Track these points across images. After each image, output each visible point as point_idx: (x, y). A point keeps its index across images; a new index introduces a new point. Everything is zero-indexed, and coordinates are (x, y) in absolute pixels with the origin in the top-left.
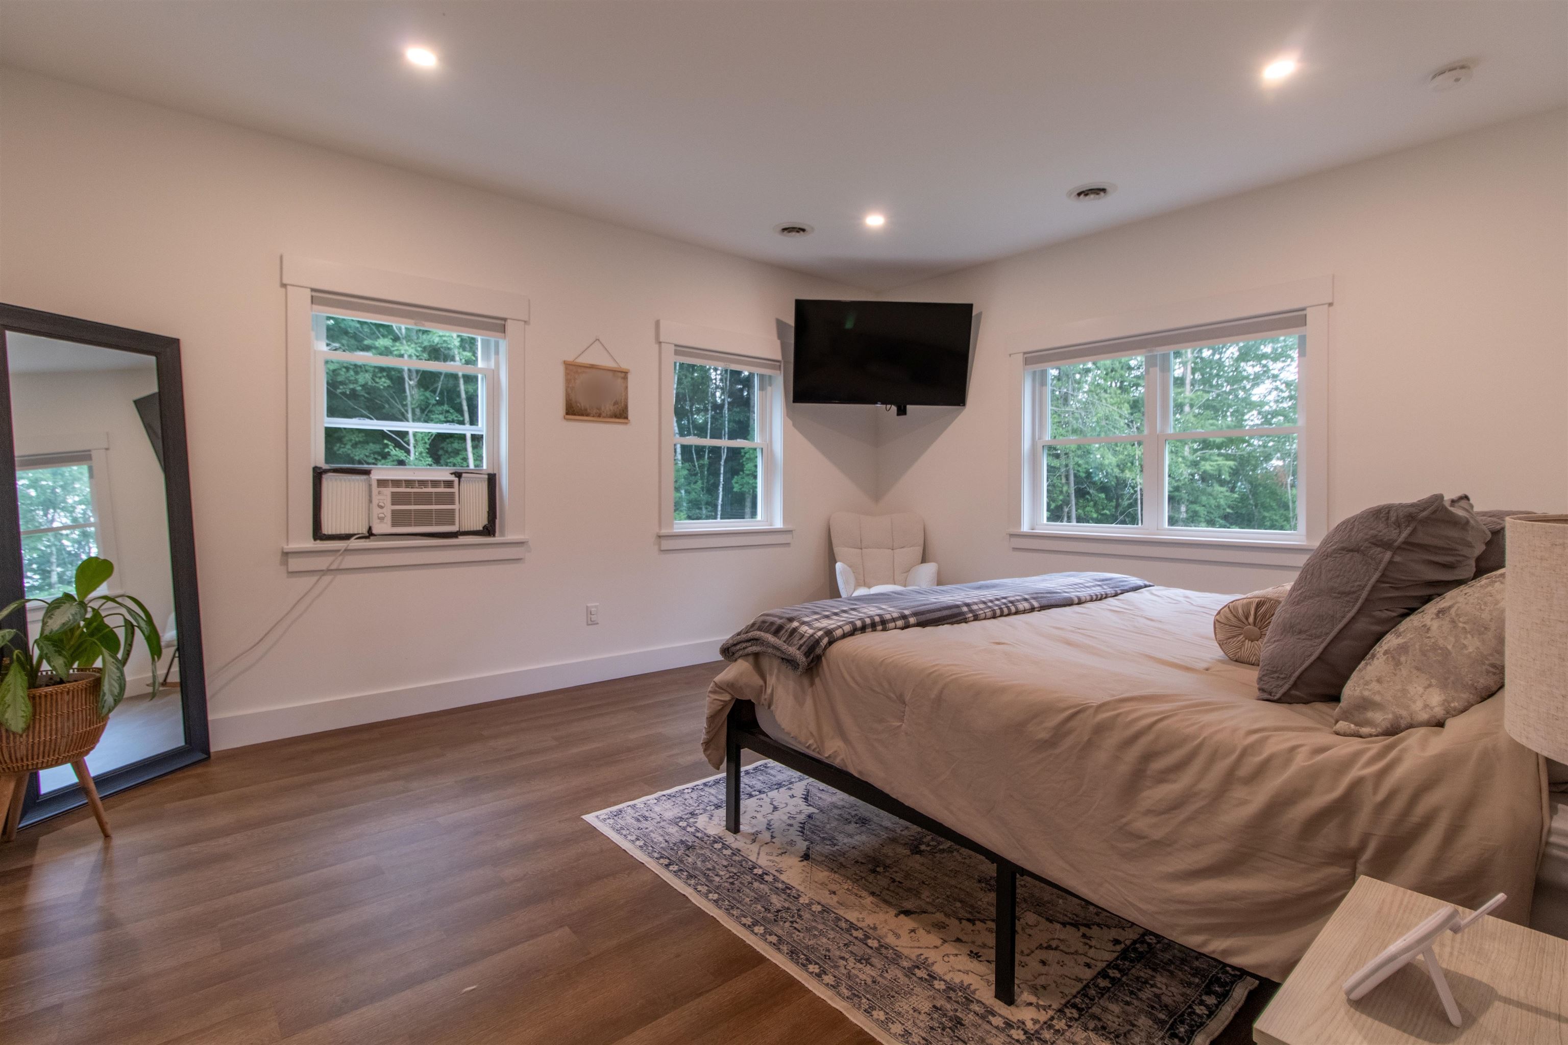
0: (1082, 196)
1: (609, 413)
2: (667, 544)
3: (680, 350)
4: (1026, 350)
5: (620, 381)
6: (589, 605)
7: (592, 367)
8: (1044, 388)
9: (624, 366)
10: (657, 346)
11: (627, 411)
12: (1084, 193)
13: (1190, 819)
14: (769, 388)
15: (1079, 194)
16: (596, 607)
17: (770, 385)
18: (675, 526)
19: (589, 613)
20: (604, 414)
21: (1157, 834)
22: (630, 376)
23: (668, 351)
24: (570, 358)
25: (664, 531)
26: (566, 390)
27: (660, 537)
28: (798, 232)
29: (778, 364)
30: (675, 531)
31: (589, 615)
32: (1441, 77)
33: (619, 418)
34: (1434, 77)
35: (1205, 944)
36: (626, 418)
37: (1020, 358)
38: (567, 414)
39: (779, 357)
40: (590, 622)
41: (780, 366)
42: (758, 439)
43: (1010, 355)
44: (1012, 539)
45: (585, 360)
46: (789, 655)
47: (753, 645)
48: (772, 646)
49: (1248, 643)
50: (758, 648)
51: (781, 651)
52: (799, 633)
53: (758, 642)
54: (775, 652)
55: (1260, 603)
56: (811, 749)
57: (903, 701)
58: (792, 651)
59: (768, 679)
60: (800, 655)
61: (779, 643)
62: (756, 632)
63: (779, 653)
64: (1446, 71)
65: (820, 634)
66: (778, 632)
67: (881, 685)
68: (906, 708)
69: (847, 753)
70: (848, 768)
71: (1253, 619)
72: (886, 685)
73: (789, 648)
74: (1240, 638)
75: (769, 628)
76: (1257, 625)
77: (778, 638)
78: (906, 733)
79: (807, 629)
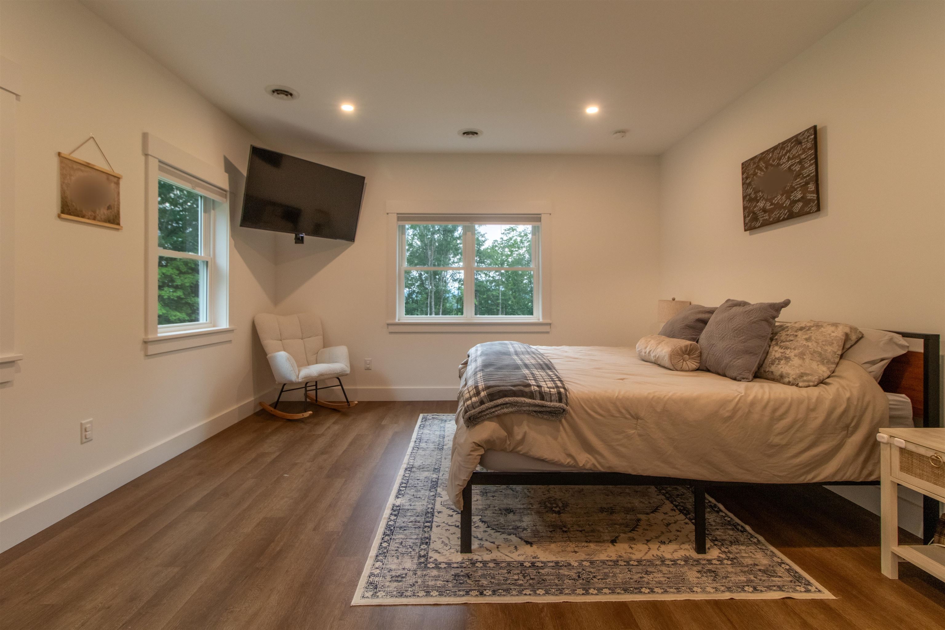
0: (465, 135)
1: (103, 217)
2: (152, 349)
3: (164, 166)
4: (398, 212)
5: (113, 186)
6: (83, 422)
7: (87, 166)
8: (403, 236)
9: (117, 171)
10: (143, 158)
11: (119, 217)
12: (466, 133)
13: (797, 431)
14: (212, 212)
15: (464, 133)
16: (91, 422)
17: (214, 209)
18: (159, 330)
19: (84, 429)
20: (98, 218)
21: (784, 442)
22: (122, 182)
23: (154, 164)
24: (65, 152)
25: (151, 337)
26: (62, 186)
27: (146, 342)
28: (287, 95)
29: (225, 193)
30: (159, 335)
31: (84, 434)
32: (618, 134)
33: (112, 223)
34: (616, 133)
35: (805, 479)
36: (118, 224)
37: (395, 216)
38: (63, 212)
39: (226, 186)
40: (84, 440)
41: (226, 195)
42: (201, 253)
43: (388, 214)
44: (390, 327)
45: (81, 156)
46: (554, 408)
47: (503, 408)
48: (530, 405)
49: (684, 362)
50: (510, 410)
51: (543, 406)
52: (545, 392)
53: (508, 405)
54: (531, 409)
55: (691, 345)
56: (568, 466)
57: (637, 417)
58: (557, 404)
59: (516, 429)
60: (565, 406)
61: (538, 402)
62: (510, 399)
63: (537, 409)
64: (619, 132)
65: (562, 390)
66: (531, 395)
67: (620, 412)
68: (640, 421)
69: (596, 459)
70: (597, 468)
71: (688, 352)
72: (623, 411)
73: (552, 404)
74: (682, 361)
75: (522, 394)
76: (689, 354)
77: (534, 399)
78: (640, 435)
79: (548, 390)
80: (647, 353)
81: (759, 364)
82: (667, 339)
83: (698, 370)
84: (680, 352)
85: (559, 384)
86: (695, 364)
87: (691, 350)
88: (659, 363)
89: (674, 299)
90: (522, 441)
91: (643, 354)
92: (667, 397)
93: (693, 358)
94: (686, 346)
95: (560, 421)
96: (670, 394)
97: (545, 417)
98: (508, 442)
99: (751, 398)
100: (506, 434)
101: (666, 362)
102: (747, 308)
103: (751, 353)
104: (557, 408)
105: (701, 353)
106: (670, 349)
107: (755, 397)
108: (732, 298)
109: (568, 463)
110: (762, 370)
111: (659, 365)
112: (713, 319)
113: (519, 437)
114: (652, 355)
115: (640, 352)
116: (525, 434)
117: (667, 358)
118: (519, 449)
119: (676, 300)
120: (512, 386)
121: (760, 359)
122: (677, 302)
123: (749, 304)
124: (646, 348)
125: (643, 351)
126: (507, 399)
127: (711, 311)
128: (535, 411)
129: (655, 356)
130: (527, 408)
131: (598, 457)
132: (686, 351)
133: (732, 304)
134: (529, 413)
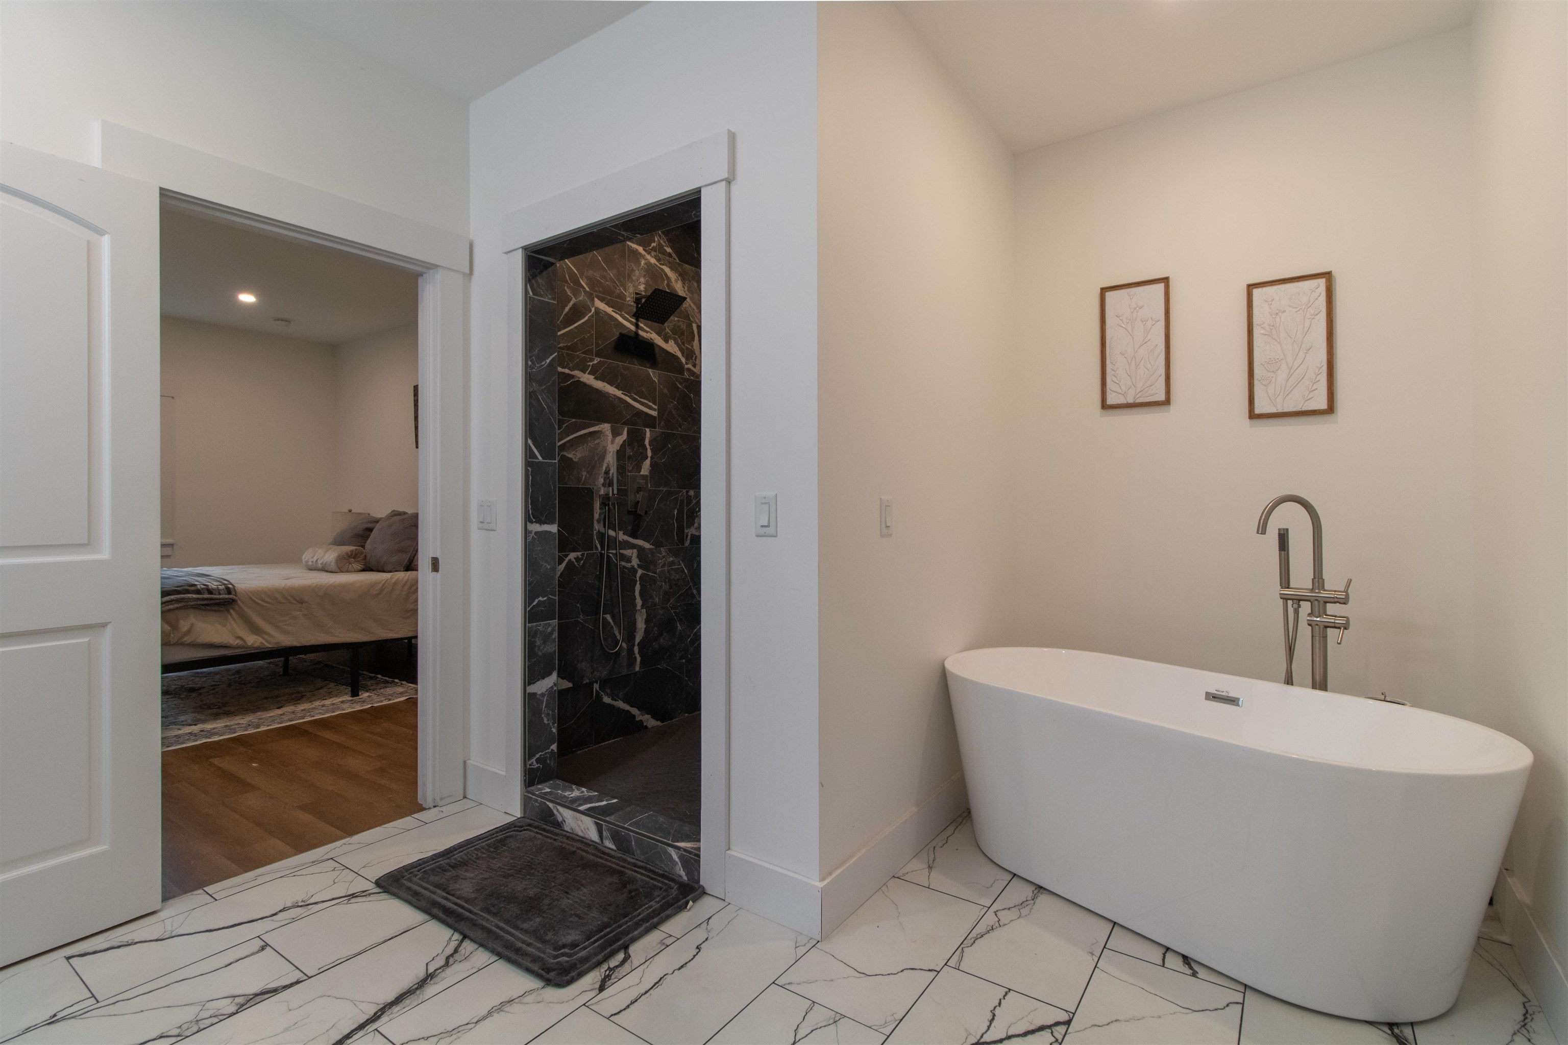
32: (281, 322)
34: (278, 320)
46: (224, 599)
47: (168, 605)
48: (198, 599)
49: (350, 565)
50: (176, 605)
51: (212, 599)
52: (212, 589)
53: (174, 602)
54: (199, 603)
55: (356, 550)
56: (239, 647)
57: (301, 602)
58: (227, 596)
59: (182, 623)
60: (234, 597)
61: (206, 596)
62: (176, 596)
63: (205, 602)
64: (282, 320)
65: (230, 586)
66: (198, 592)
67: (286, 599)
68: (304, 604)
69: (263, 638)
70: (265, 646)
71: (353, 556)
72: (289, 598)
73: (221, 596)
74: (348, 564)
75: (188, 592)
76: (354, 558)
77: (202, 594)
78: (304, 615)
79: (216, 587)
80: (314, 562)
81: (409, 559)
82: (335, 547)
83: (363, 570)
84: (346, 557)
85: (226, 582)
86: (360, 565)
87: (356, 555)
88: (326, 569)
89: (350, 511)
90: (188, 632)
91: (310, 563)
92: (328, 585)
93: (358, 561)
94: (352, 551)
95: (228, 611)
96: (331, 583)
97: (213, 608)
98: (172, 636)
99: (393, 580)
100: (169, 628)
101: (333, 566)
102: (405, 516)
103: (403, 551)
104: (227, 599)
105: (365, 556)
106: (337, 554)
107: (398, 579)
108: (395, 509)
109: (237, 644)
110: (413, 564)
111: (327, 571)
112: (378, 527)
113: (185, 629)
114: (320, 562)
115: (307, 562)
116: (193, 624)
117: (333, 563)
118: (185, 639)
119: (353, 511)
120: (175, 587)
121: (410, 556)
122: (353, 513)
123: (407, 513)
124: (313, 558)
125: (311, 560)
126: (172, 597)
127: (377, 521)
128: (202, 605)
129: (322, 563)
130: (195, 603)
131: (266, 637)
132: (352, 555)
133: (395, 514)
134: (196, 607)
